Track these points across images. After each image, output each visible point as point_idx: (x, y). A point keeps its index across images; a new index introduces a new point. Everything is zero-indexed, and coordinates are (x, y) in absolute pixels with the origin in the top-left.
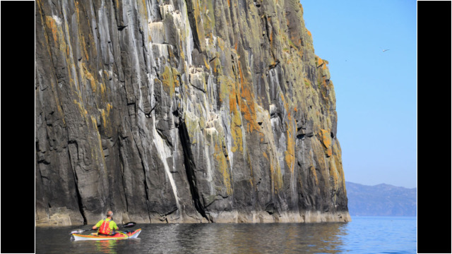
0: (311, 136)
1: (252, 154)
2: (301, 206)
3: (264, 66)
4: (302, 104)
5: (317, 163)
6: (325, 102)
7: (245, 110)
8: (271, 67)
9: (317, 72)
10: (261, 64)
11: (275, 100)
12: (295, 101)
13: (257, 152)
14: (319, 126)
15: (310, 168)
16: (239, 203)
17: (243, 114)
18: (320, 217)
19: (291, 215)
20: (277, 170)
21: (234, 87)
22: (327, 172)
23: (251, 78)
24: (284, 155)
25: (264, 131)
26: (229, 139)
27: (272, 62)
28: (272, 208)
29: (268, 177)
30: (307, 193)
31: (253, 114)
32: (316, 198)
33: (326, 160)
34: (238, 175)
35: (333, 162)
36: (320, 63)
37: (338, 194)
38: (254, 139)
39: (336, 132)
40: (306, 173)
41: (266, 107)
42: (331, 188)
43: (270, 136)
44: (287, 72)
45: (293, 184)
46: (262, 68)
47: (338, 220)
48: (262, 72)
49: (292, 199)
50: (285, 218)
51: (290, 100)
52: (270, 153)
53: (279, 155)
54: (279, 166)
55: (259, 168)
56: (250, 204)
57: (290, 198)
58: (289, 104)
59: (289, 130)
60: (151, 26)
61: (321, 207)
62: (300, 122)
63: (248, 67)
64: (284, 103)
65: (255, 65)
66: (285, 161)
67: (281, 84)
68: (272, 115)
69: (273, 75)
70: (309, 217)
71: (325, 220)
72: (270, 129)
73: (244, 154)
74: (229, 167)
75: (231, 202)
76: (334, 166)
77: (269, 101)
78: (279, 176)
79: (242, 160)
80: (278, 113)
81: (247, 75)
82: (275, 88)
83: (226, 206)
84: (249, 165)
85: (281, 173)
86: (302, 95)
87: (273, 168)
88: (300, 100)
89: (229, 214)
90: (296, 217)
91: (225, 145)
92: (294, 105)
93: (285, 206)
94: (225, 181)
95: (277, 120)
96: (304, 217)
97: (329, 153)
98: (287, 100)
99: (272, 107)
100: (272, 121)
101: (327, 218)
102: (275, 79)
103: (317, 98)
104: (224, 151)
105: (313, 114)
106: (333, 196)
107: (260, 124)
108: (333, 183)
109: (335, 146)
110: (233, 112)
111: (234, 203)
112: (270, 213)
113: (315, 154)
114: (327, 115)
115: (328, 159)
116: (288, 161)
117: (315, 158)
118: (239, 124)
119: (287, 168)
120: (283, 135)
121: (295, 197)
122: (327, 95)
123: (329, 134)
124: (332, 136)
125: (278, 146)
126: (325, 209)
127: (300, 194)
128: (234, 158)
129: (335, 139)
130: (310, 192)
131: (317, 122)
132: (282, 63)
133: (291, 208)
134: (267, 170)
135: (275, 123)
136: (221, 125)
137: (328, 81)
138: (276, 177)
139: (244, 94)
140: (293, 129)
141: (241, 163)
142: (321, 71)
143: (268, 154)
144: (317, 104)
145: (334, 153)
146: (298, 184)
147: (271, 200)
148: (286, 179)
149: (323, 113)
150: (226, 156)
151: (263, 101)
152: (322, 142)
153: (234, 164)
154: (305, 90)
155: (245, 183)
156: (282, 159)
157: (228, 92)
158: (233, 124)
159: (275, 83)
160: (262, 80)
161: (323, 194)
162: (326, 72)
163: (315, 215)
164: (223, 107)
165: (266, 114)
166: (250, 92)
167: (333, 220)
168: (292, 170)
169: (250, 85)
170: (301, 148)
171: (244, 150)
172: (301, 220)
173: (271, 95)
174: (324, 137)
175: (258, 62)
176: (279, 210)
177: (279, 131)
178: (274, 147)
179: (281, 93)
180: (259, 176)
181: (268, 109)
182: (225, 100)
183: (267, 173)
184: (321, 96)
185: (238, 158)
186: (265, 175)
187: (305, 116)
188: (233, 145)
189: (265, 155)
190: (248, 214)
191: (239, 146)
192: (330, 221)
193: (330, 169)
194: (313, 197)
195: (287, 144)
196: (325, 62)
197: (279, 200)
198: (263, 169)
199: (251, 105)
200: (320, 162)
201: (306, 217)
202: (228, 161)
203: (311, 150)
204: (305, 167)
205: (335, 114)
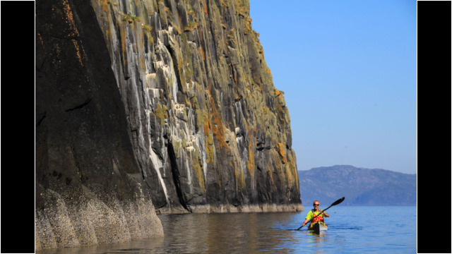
0: (269, 149)
1: (222, 164)
2: (260, 201)
3: (231, 100)
4: (261, 126)
5: (275, 168)
6: (282, 122)
7: (216, 132)
8: (236, 100)
9: (275, 100)
10: (229, 99)
11: (239, 124)
12: (255, 125)
13: (226, 162)
14: (277, 140)
15: (268, 172)
16: (211, 199)
17: (214, 135)
18: (275, 208)
19: (251, 207)
20: (240, 175)
21: (207, 117)
22: (283, 175)
23: (221, 109)
24: (246, 164)
25: (231, 148)
26: (204, 154)
27: (237, 97)
28: (237, 202)
29: (233, 180)
30: (265, 191)
31: (222, 135)
32: (273, 194)
33: (282, 166)
34: (210, 180)
35: (288, 167)
36: (277, 93)
37: (292, 191)
38: (223, 153)
39: (291, 144)
40: (265, 176)
41: (233, 130)
42: (286, 186)
43: (235, 150)
44: (248, 104)
45: (253, 185)
46: (229, 101)
47: (291, 210)
48: (229, 105)
49: (253, 196)
50: (246, 209)
51: (251, 125)
52: (235, 163)
53: (242, 164)
54: (242, 172)
55: (227, 173)
56: (219, 200)
57: (250, 195)
58: (250, 127)
59: (250, 145)
60: (148, 76)
61: (278, 200)
62: (259, 139)
63: (219, 102)
64: (246, 126)
65: (224, 100)
66: (247, 167)
67: (244, 112)
68: (238, 135)
69: (238, 106)
70: (266, 208)
71: (281, 210)
72: (235, 145)
73: (215, 164)
74: (203, 174)
75: (204, 199)
76: (288, 170)
77: (235, 125)
78: (242, 179)
79: (213, 168)
80: (242, 134)
81: (217, 107)
82: (240, 115)
83: (201, 201)
84: (218, 172)
85: (244, 177)
86: (261, 119)
87: (237, 173)
88: (260, 122)
89: (203, 207)
90: (257, 209)
91: (201, 158)
92: (253, 127)
93: (247, 200)
94: (200, 184)
95: (241, 138)
96: (262, 208)
97: (285, 160)
98: (248, 124)
99: (237, 129)
100: (237, 139)
101: (283, 209)
102: (239, 109)
103: (276, 120)
104: (200, 163)
105: (272, 132)
106: (287, 192)
107: (227, 142)
108: (287, 183)
109: (290, 155)
110: (206, 134)
111: (207, 199)
112: (235, 206)
113: (273, 162)
114: (283, 132)
115: (284, 165)
116: (249, 168)
117: (273, 164)
118: (211, 143)
119: (248, 173)
120: (245, 149)
121: (255, 193)
122: (283, 118)
123: (285, 147)
124: (287, 147)
125: (242, 157)
126: (281, 202)
127: (259, 191)
128: (208, 167)
129: (290, 150)
130: (268, 190)
131: (275, 138)
132: (244, 98)
133: (252, 202)
134: (232, 174)
135: (240, 141)
136: (198, 145)
137: (284, 107)
138: (239, 180)
139: (216, 121)
140: (253, 144)
141: (213, 171)
142: (279, 100)
143: (233, 164)
144: (275, 124)
145: (289, 160)
146: (258, 185)
147: (236, 196)
148: (248, 181)
149: (280, 131)
150: (201, 166)
151: (230, 125)
152: (279, 153)
153: (208, 172)
154: (263, 115)
155: (215, 185)
156: (245, 167)
157: (203, 121)
158: (207, 144)
159: (240, 112)
160: (230, 111)
161: (280, 191)
162: (282, 100)
163: (271, 207)
164: (199, 132)
165: (233, 134)
166: (220, 119)
167: (288, 210)
168: (253, 175)
169: (220, 115)
170: (261, 157)
171: (215, 161)
172: (260, 210)
173: (236, 121)
174: (281, 149)
175: (226, 98)
176: (242, 203)
177: (242, 146)
178: (239, 159)
179: (244, 119)
180: (227, 179)
181: (234, 131)
182: (201, 126)
183: (233, 177)
184: (279, 118)
185: (210, 167)
186: (231, 179)
187: (264, 134)
188: (207, 158)
189: (231, 165)
190: (218, 207)
191: (211, 158)
192: (285, 210)
193: (285, 172)
194: (270, 194)
195: (248, 156)
196: (282, 93)
197: (242, 196)
198: (230, 174)
199: (221, 129)
200: (277, 167)
201: (264, 208)
202: (203, 170)
203: (270, 159)
204: (264, 172)
205: (290, 131)
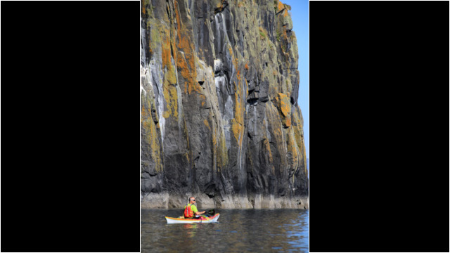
0: (265, 101)
1: (190, 121)
2: (250, 189)
3: (208, 8)
4: (255, 61)
5: (272, 135)
6: (285, 58)
7: (182, 65)
8: (217, 11)
9: (277, 19)
10: (205, 6)
11: (221, 54)
12: (247, 56)
13: (196, 119)
14: (277, 89)
15: (262, 141)
16: (172, 183)
17: (179, 69)
18: (273, 202)
19: (236, 199)
20: (220, 143)
21: (168, 35)
22: (285, 146)
23: (191, 23)
24: (231, 123)
25: (206, 93)
26: (161, 101)
27: (219, 5)
28: (213, 189)
29: (209, 151)
30: (257, 172)
31: (192, 70)
32: (270, 178)
33: (283, 132)
34: (170, 148)
35: (292, 134)
36: (280, 7)
37: (297, 175)
38: (193, 102)
39: (297, 97)
40: (258, 147)
41: (210, 63)
42: (288, 167)
43: (213, 100)
44: (237, 18)
45: (241, 161)
46: (205, 11)
47: (296, 207)
48: (205, 17)
49: (239, 180)
50: (229, 203)
51: (240, 54)
52: (213, 120)
53: (224, 123)
54: (224, 138)
55: (198, 139)
56: (184, 184)
57: (236, 178)
58: (238, 60)
59: (238, 92)
61: (275, 191)
62: (252, 83)
63: (188, 10)
64: (233, 57)
65: (196, 7)
66: (231, 130)
67: (229, 33)
68: (217, 73)
69: (220, 21)
70: (259, 202)
71: (280, 207)
72: (213, 90)
73: (180, 121)
74: (160, 136)
75: (160, 182)
76: (293, 139)
77: (214, 55)
78: (223, 150)
79: (177, 128)
80: (225, 71)
81: (185, 19)
82: (222, 38)
83: (154, 186)
84: (185, 136)
85: (226, 146)
86: (256, 49)
87: (216, 139)
88: (253, 54)
89: (157, 196)
90: (244, 203)
91: (155, 108)
92: (244, 60)
93: (230, 187)
94: (153, 154)
95: (222, 79)
96: (253, 202)
97: (288, 123)
98: (236, 55)
99: (217, 62)
100: (217, 80)
101: (283, 204)
102: (222, 26)
103: (276, 54)
104: (154, 117)
105: (270, 73)
106: (290, 176)
107: (201, 83)
108: (291, 161)
109: (296, 115)
110: (166, 66)
111: (165, 182)
112: (211, 197)
113: (270, 124)
114: (286, 75)
115: (286, 131)
116: (235, 132)
117: (270, 128)
118: (173, 82)
119: (233, 141)
120: (230, 98)
121: (242, 176)
122: (288, 50)
123: (289, 100)
124: (292, 101)
125: (224, 112)
126: (280, 193)
127: (250, 173)
128: (167, 125)
129: (296, 105)
130: (262, 171)
131: (273, 84)
132: (231, 6)
133: (237, 191)
134: (208, 140)
135: (220, 83)
136: (150, 83)
137: (289, 31)
138: (219, 152)
139: (183, 43)
140: (242, 91)
141: (175, 132)
142: (282, 19)
143: (210, 122)
144: (275, 61)
145: (294, 123)
146: (248, 161)
147: (212, 179)
148: (232, 153)
149: (281, 72)
150: (156, 123)
151: (206, 55)
152: (279, 109)
153: (167, 133)
154: (260, 42)
155: (180, 157)
156: (228, 128)
157: (160, 40)
158: (167, 83)
159: (222, 32)
160: (205, 27)
161: (279, 173)
162: (287, 20)
163: (266, 200)
164: (154, 61)
165: (210, 70)
166: (190, 41)
167: (290, 207)
168: (240, 143)
169: (190, 33)
170: (252, 115)
171: (180, 115)
172: (249, 206)
173: (216, 47)
174: (282, 102)
175: (200, 4)
176: (222, 192)
177: (225, 92)
178: (219, 114)
179: (230, 44)
180: (198, 149)
181: (212, 65)
182: (157, 51)
183: (208, 146)
184: (280, 51)
185: (172, 127)
186: (206, 148)
187: (259, 75)
188: (165, 109)
189: (206, 123)
190: (182, 197)
191: (173, 110)
192: (287, 207)
193: (288, 143)
194: (265, 177)
195: (234, 110)
196: (287, 7)
197: (222, 180)
198: (204, 140)
199: (190, 59)
200: (276, 133)
201: (256, 202)
202: (158, 129)
203: (265, 119)
204: (257, 139)
205: (297, 74)
